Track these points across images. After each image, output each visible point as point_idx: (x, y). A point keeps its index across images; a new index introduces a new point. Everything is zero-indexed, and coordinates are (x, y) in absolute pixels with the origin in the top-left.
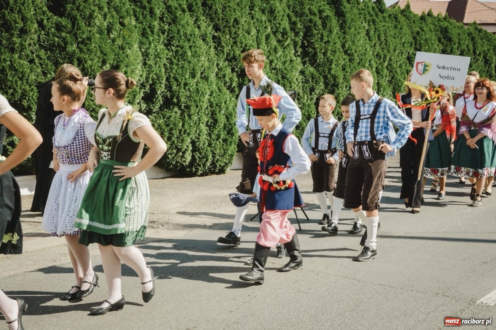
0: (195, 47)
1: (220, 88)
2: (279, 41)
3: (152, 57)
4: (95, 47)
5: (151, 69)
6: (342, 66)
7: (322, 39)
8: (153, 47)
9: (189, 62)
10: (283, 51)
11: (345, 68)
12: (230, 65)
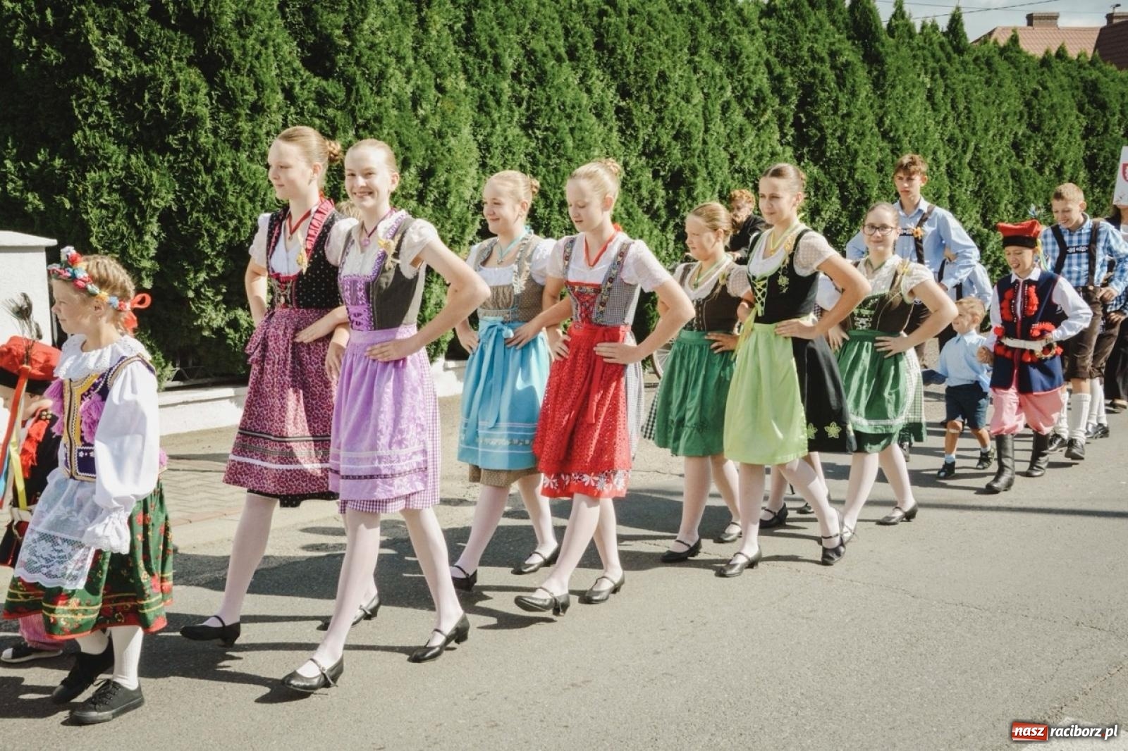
0: (581, 129)
1: (631, 210)
2: (748, 115)
3: (497, 152)
4: (388, 134)
6: (877, 164)
7: (835, 109)
8: (498, 132)
9: (570, 160)
10: (757, 135)
11: (882, 168)
12: (650, 165)
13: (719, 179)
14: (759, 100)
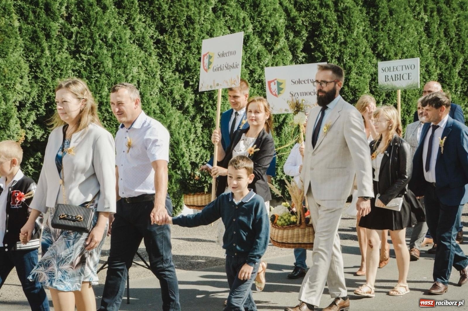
0: (120, 54)
1: (164, 108)
2: (266, 44)
5: (45, 84)
6: (372, 75)
7: (335, 40)
9: (108, 75)
10: (273, 58)
11: (375, 78)
12: (181, 78)
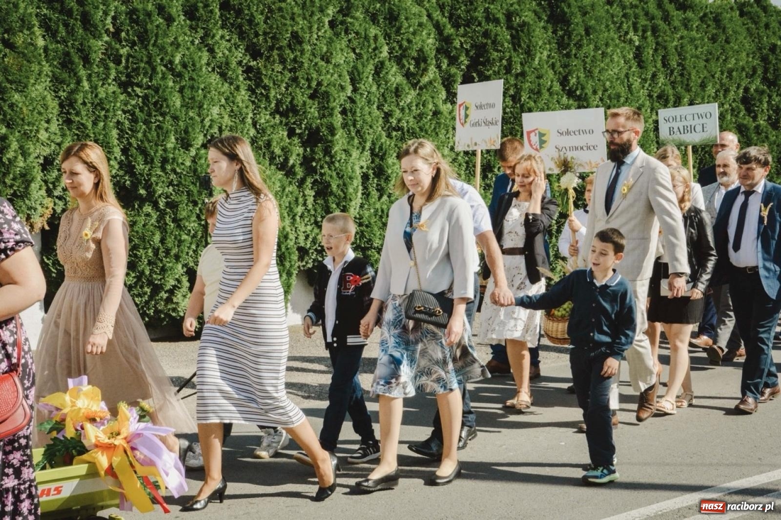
0: (192, 88)
2: (408, 75)
5: (82, 132)
9: (175, 118)
10: (418, 94)
12: (283, 124)
13: (369, 138)
14: (421, 59)
